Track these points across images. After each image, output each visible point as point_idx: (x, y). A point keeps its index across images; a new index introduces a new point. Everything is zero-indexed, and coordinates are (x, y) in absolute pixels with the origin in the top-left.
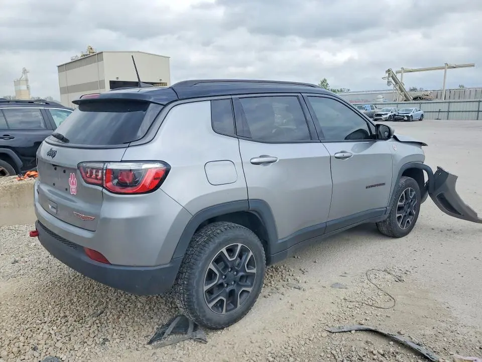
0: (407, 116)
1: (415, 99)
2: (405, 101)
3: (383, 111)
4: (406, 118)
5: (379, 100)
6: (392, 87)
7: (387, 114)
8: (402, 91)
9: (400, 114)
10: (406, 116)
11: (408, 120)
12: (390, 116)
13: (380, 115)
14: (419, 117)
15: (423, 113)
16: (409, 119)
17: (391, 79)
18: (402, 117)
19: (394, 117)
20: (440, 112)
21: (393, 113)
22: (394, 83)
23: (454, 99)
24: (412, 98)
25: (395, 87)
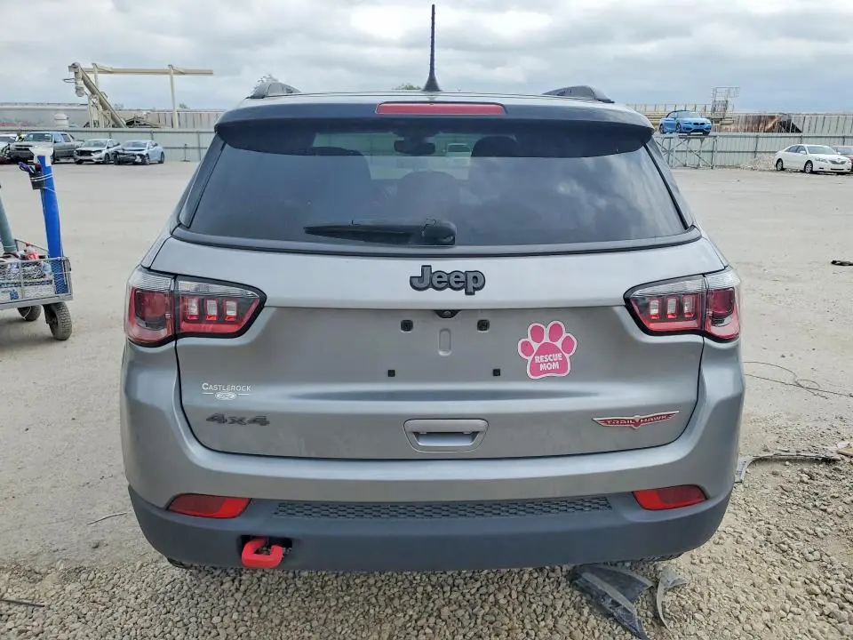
0: (141, 156)
1: (130, 123)
2: (113, 126)
3: (89, 146)
4: (138, 159)
5: (59, 122)
6: (84, 99)
7: (100, 151)
8: (105, 108)
9: (126, 152)
10: (139, 155)
11: (143, 163)
12: (107, 154)
13: (89, 153)
14: (158, 158)
15: (162, 150)
16: (144, 161)
17: (81, 83)
18: (132, 157)
19: (115, 157)
20: (186, 148)
21: (112, 150)
22: (89, 93)
23: (187, 127)
24: (125, 123)
25: (90, 99)
